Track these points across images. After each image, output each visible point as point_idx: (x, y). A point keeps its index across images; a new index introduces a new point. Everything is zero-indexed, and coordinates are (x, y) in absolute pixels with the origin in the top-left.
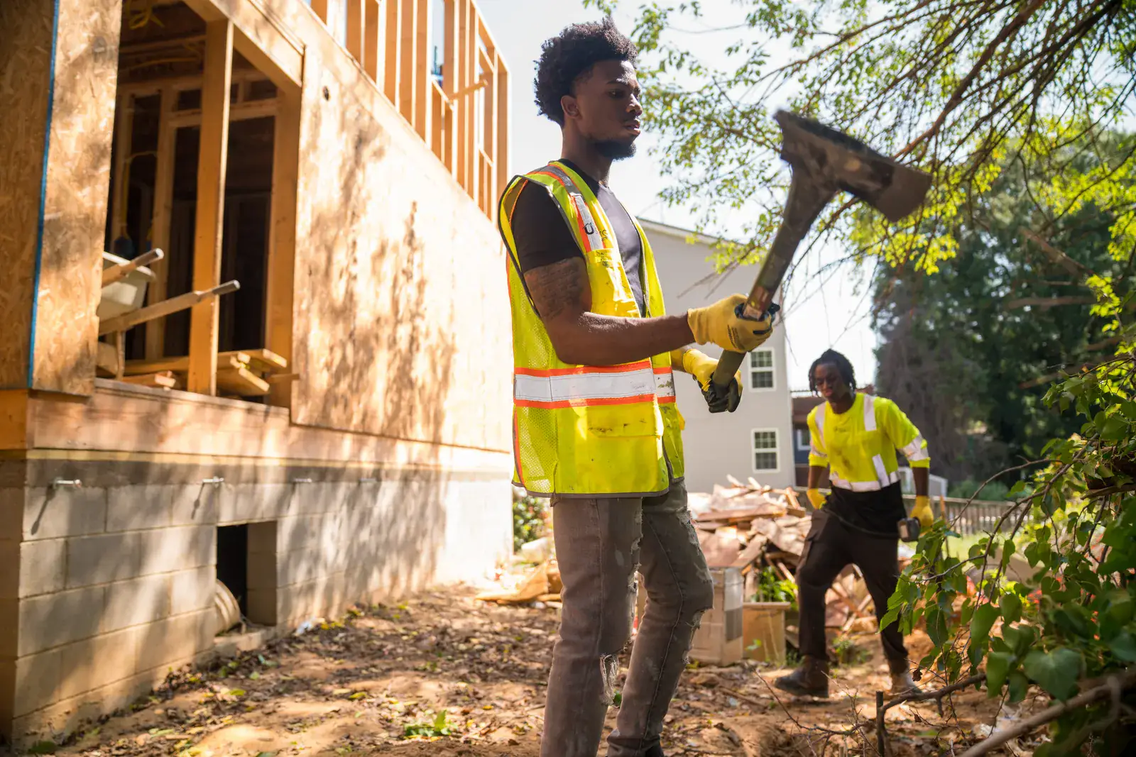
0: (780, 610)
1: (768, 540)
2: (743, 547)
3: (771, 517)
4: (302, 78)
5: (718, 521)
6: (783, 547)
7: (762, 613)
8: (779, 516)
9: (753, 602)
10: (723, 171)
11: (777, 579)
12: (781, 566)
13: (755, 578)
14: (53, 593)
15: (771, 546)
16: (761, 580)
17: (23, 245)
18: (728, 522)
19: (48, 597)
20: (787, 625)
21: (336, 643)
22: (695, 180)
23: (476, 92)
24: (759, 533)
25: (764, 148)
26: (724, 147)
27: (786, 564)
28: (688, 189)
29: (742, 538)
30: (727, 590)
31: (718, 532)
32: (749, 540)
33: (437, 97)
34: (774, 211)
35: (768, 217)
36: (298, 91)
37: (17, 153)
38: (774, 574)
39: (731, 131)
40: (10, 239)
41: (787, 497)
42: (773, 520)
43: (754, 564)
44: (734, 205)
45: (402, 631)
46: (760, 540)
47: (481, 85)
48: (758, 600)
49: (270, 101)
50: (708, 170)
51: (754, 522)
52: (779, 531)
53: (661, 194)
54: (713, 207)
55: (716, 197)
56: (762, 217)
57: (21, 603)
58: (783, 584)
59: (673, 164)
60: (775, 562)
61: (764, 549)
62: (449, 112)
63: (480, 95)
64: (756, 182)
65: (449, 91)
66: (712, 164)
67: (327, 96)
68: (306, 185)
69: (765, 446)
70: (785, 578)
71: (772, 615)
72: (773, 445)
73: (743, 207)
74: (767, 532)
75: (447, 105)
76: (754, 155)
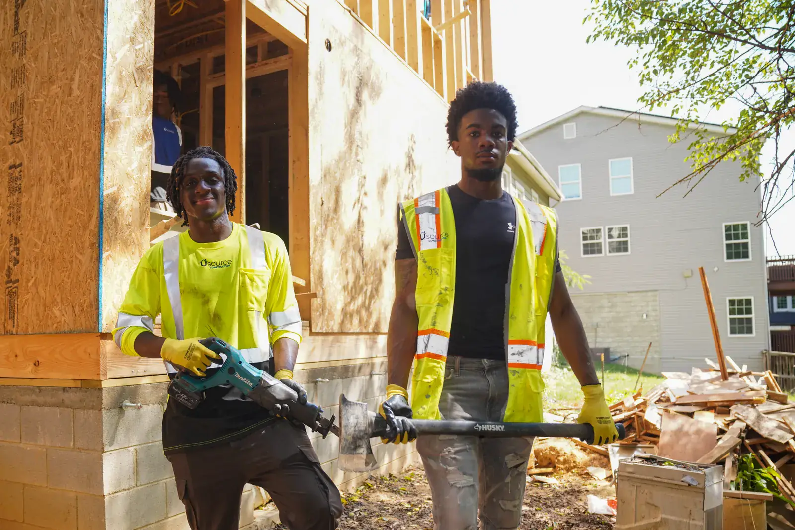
0: (761, 500)
1: (747, 426)
2: (722, 432)
3: (752, 403)
4: (307, 37)
5: (697, 404)
6: (764, 433)
7: (742, 501)
8: (759, 402)
9: (733, 490)
10: (705, 72)
11: (757, 466)
12: (762, 452)
13: (734, 463)
14: (128, 489)
15: (750, 432)
16: (741, 466)
17: (90, 216)
18: (706, 406)
19: (125, 492)
20: (768, 512)
21: (352, 517)
22: (675, 84)
23: (462, 21)
24: (739, 419)
25: (748, 46)
26: (705, 49)
27: (765, 450)
28: (670, 93)
29: (721, 422)
30: (707, 489)
31: (695, 416)
32: (728, 425)
33: (426, 30)
34: (757, 106)
35: (750, 113)
36: (304, 48)
37: (84, 143)
38: (754, 461)
39: (712, 34)
40: (82, 212)
41: (767, 378)
42: (753, 407)
43: (734, 450)
44: (714, 105)
45: (407, 506)
46: (739, 425)
47: (466, 14)
48: (738, 488)
49: (283, 58)
50: (688, 73)
51: (734, 409)
52: (759, 417)
53: (642, 99)
54: (695, 106)
55: (698, 97)
56: (744, 113)
57: (107, 499)
58: (764, 471)
59: (652, 74)
60: (755, 448)
61: (744, 435)
62: (438, 42)
63: (465, 23)
64: (739, 81)
65: (437, 22)
66: (692, 66)
67: (329, 47)
68: (315, 127)
69: (740, 312)
70: (767, 465)
71: (753, 505)
72: (749, 312)
73: (722, 106)
74: (747, 418)
75: (436, 35)
76: (737, 55)
